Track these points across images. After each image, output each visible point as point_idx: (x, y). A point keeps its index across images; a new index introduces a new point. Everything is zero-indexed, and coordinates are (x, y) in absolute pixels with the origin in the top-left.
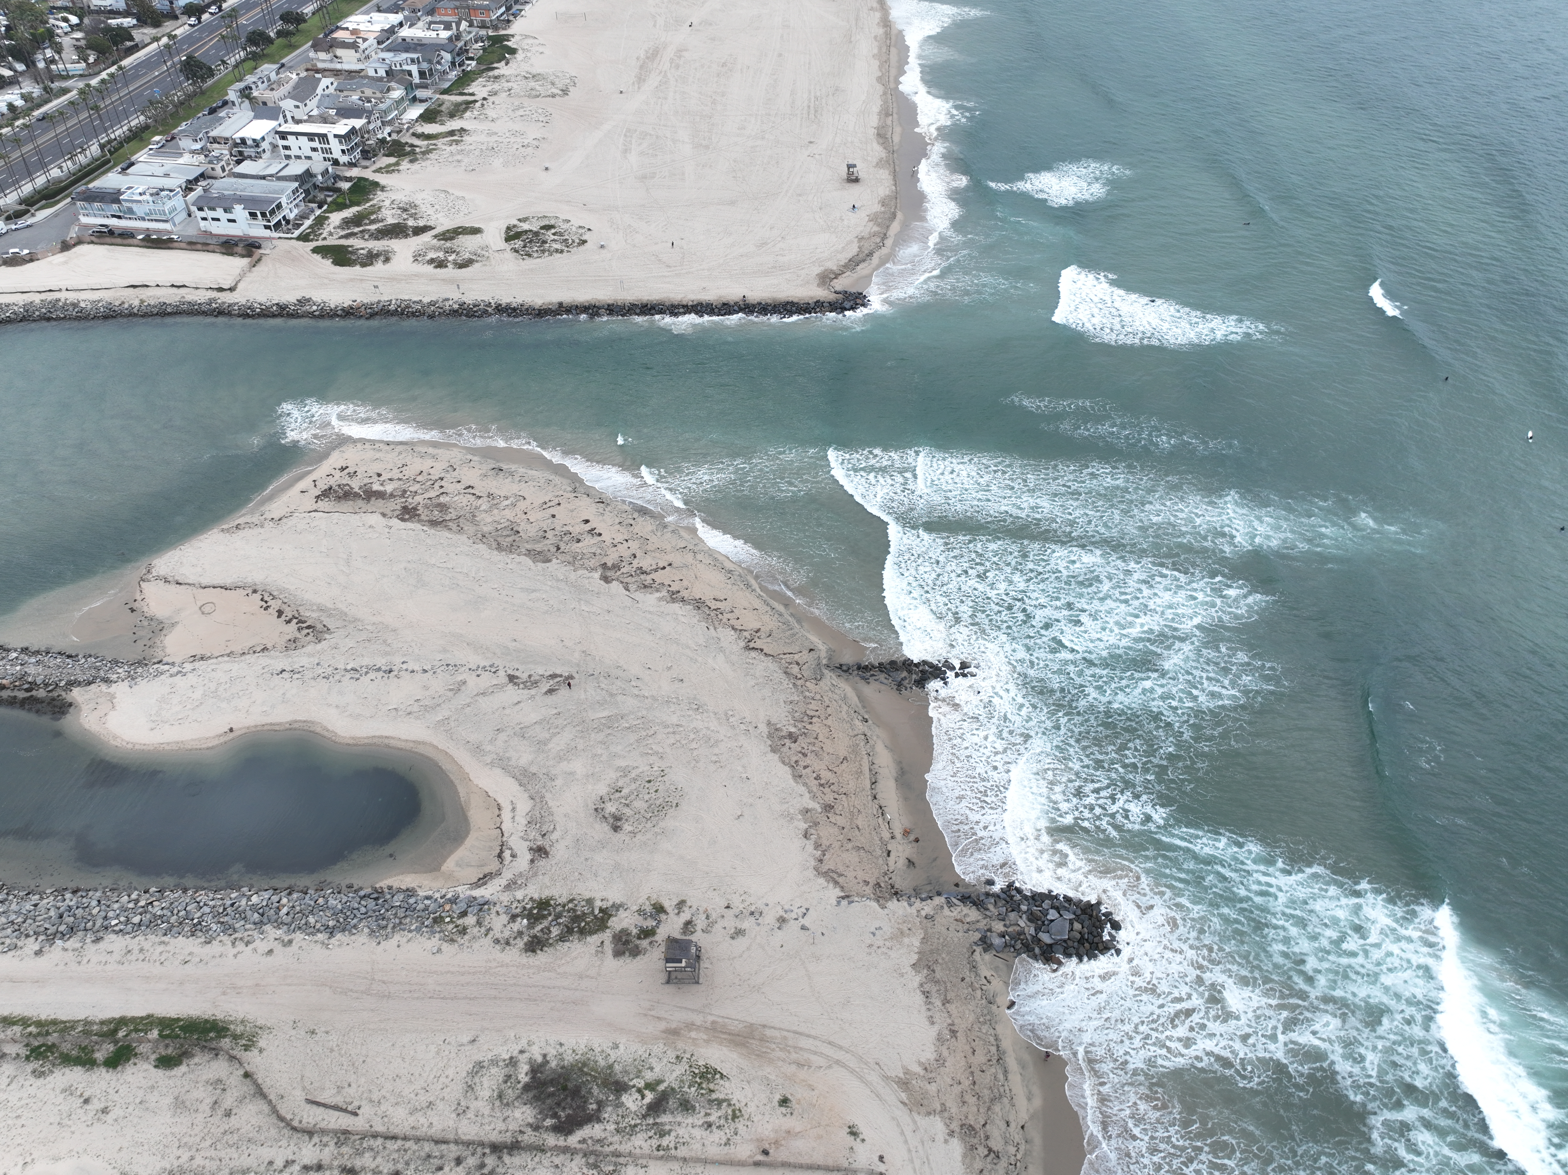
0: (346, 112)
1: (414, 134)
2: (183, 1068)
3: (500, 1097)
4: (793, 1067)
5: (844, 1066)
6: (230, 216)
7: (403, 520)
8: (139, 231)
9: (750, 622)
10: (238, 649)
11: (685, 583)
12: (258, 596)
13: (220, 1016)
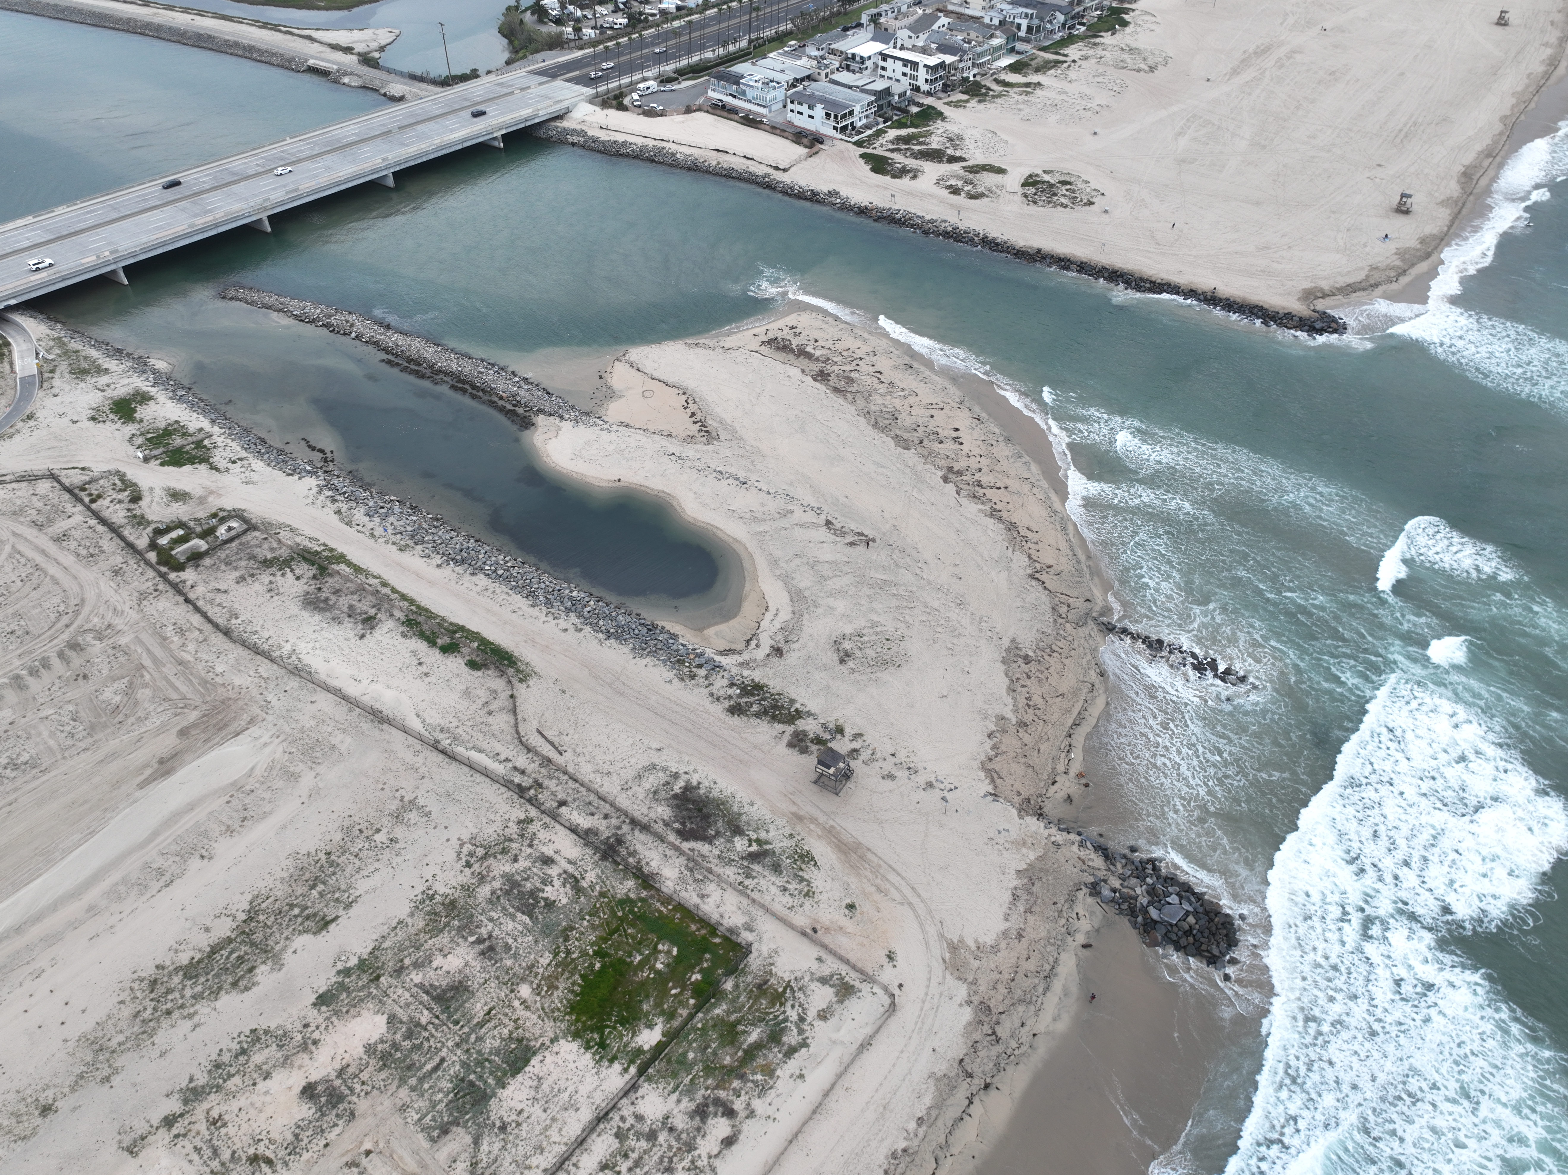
0: (944, 49)
1: (996, 80)
2: (480, 673)
3: (655, 793)
4: (873, 889)
5: (914, 910)
6: (811, 113)
7: (815, 380)
8: (743, 110)
9: (1047, 557)
10: (652, 428)
11: (1010, 506)
12: (684, 398)
13: (516, 654)
